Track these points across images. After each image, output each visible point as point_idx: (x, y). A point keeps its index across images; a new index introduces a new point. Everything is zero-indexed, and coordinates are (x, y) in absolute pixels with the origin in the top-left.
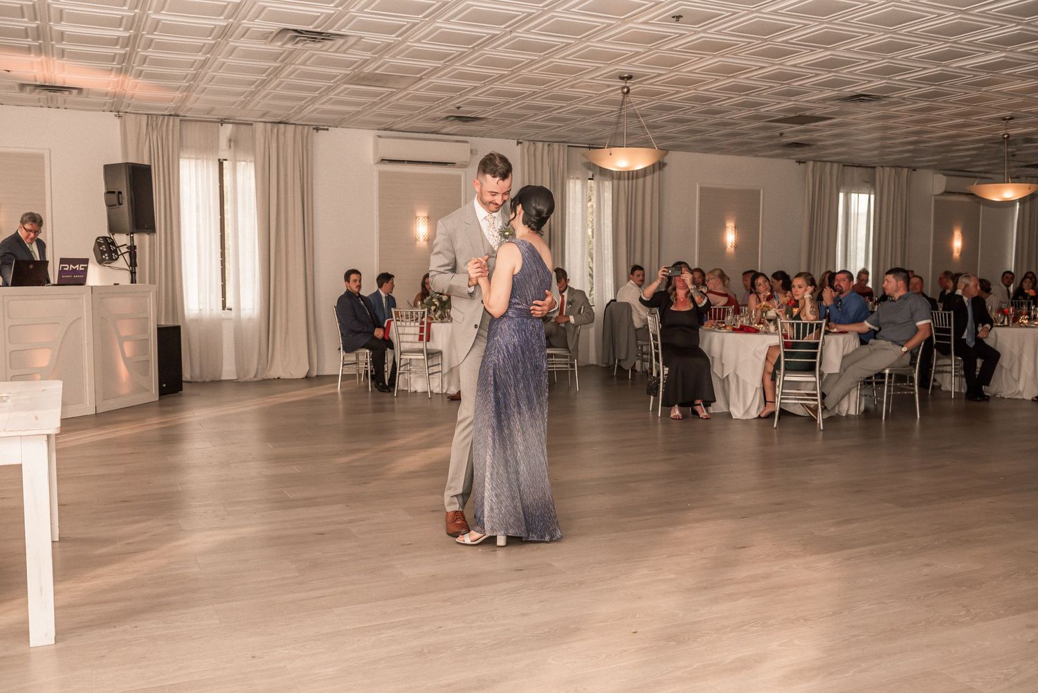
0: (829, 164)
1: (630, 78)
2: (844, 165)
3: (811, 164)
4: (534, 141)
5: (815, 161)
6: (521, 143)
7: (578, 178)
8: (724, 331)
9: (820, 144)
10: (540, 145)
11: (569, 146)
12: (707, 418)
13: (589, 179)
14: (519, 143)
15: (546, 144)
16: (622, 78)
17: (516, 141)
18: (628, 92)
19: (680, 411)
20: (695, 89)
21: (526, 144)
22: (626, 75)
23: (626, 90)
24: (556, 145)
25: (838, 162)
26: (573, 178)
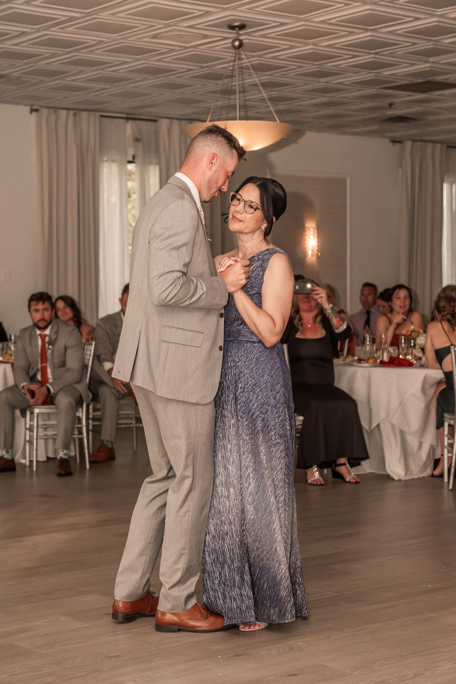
0: (430, 145)
1: (242, 27)
2: (448, 147)
3: (409, 144)
4: (56, 109)
5: (414, 141)
6: (37, 110)
7: (114, 161)
8: (367, 365)
9: (432, 118)
10: (63, 113)
11: (102, 116)
12: (357, 482)
13: (130, 162)
14: (32, 111)
15: (72, 112)
16: (232, 28)
17: (28, 109)
18: (241, 45)
19: (321, 474)
20: (315, 45)
21: (45, 112)
22: (236, 24)
23: (237, 43)
24: (84, 115)
25: (442, 142)
26: (107, 161)
